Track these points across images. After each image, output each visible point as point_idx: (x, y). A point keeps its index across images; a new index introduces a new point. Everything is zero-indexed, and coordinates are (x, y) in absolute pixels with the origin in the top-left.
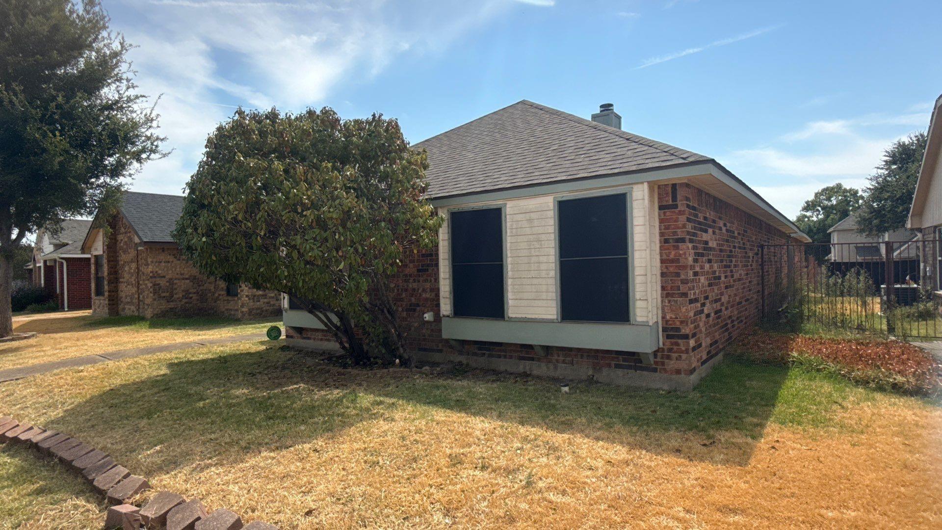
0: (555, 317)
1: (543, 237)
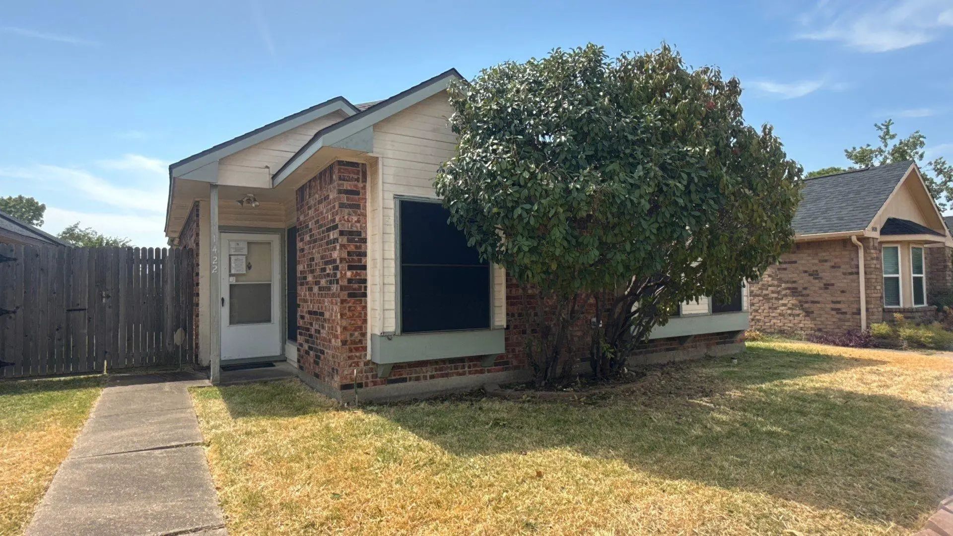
0: (706, 311)
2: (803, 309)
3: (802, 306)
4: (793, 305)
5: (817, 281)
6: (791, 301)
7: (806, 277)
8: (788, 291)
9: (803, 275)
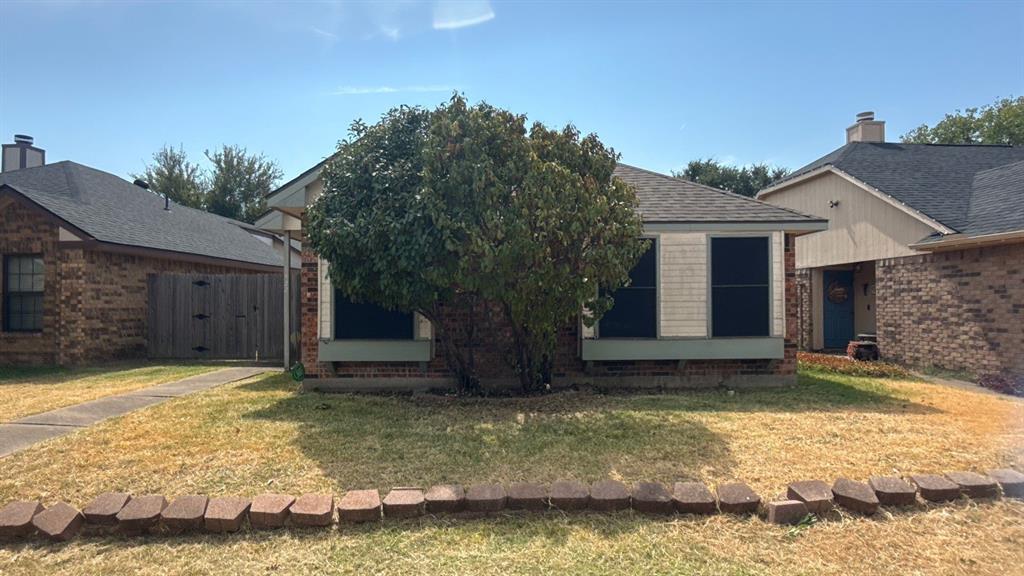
0: (705, 334)
1: (695, 267)
2: (986, 340)
3: (986, 335)
4: (976, 333)
5: (1003, 301)
6: (974, 328)
7: (992, 295)
8: (970, 314)
9: (988, 291)
